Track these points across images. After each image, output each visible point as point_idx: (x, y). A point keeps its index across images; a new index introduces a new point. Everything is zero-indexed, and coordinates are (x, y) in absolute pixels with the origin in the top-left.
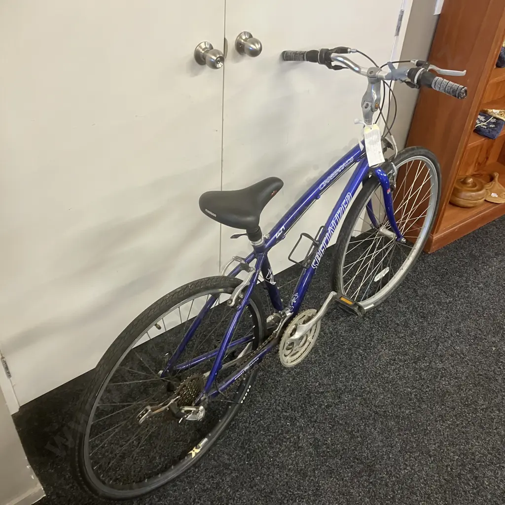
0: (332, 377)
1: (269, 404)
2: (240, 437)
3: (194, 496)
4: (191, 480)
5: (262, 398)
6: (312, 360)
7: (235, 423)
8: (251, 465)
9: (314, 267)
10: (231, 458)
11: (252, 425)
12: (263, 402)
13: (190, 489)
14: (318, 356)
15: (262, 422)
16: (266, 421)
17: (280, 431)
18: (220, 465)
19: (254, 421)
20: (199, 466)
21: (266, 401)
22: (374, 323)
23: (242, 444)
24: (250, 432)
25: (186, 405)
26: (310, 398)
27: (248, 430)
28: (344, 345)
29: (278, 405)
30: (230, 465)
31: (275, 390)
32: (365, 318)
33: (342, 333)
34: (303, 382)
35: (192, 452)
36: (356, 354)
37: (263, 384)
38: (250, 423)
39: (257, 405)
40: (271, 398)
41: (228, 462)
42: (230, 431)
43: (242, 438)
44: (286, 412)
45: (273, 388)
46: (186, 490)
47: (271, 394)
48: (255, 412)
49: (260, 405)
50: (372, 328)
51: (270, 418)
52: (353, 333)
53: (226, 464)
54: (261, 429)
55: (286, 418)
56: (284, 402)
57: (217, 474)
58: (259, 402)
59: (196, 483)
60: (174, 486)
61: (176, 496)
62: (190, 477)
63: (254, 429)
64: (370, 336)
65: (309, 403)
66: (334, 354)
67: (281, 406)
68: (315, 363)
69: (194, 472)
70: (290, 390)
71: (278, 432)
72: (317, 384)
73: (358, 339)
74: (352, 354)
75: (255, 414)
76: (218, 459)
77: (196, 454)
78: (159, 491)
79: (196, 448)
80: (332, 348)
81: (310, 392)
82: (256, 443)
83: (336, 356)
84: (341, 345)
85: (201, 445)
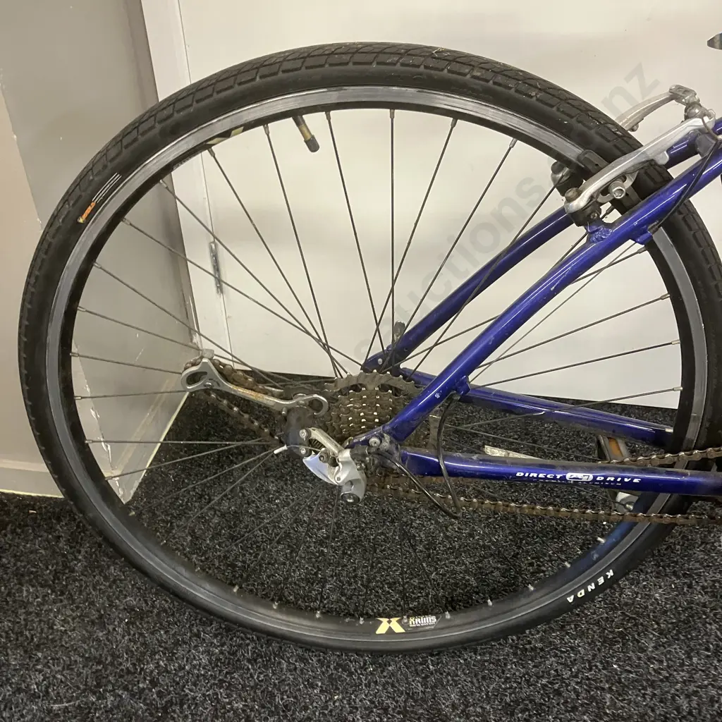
1: (665, 673)
2: (524, 685)
3: (314, 713)
4: (340, 677)
5: (656, 648)
7: (542, 649)
10: (462, 707)
11: (577, 683)
12: (649, 659)
13: (321, 691)
15: (609, 696)
16: (620, 704)
18: (424, 700)
19: (588, 679)
20: (383, 667)
21: (661, 662)
23: (517, 702)
24: (558, 693)
25: (319, 427)
27: (556, 686)
29: (688, 696)
35: (385, 620)
37: (686, 622)
38: (576, 676)
39: (631, 654)
40: (682, 665)
42: (515, 654)
43: (526, 691)
45: (707, 649)
46: (313, 686)
47: (690, 658)
48: (611, 664)
49: (639, 659)
51: (637, 704)
53: (439, 710)
54: (593, 708)
57: (399, 713)
58: (643, 650)
59: (345, 691)
60: (302, 659)
61: (284, 680)
62: (344, 670)
63: (573, 696)
67: (694, 704)
69: (364, 668)
75: (607, 665)
76: (434, 687)
77: (389, 633)
78: (269, 643)
79: (399, 622)
85: (414, 622)
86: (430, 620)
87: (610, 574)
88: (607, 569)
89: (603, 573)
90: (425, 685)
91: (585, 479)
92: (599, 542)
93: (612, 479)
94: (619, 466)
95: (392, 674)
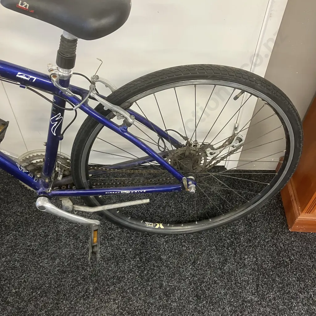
6: (41, 264)
22: (139, 267)
28: (85, 270)
34: (6, 279)
50: (131, 271)
66: (65, 272)
83: (65, 276)
84: (83, 268)
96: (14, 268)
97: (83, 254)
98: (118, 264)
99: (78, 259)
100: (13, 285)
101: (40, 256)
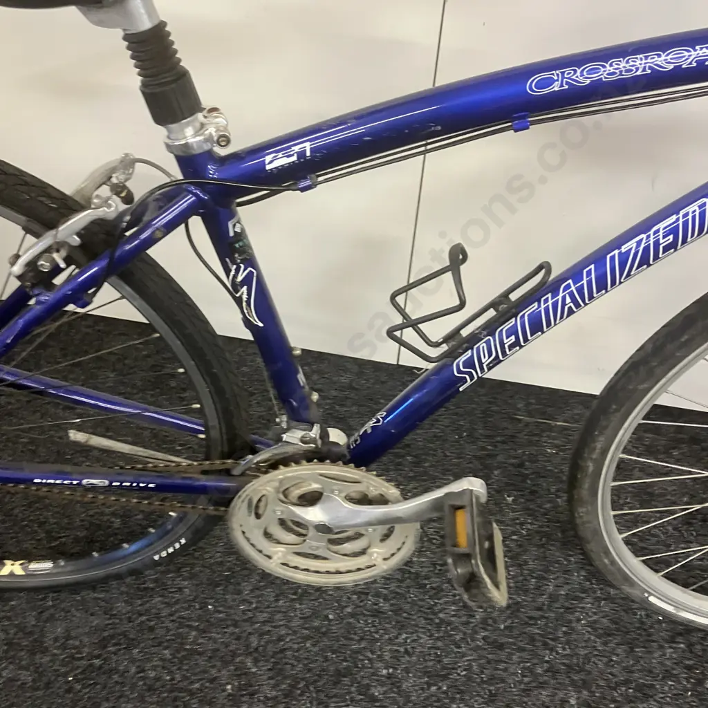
0: (434, 688)
1: (251, 614)
2: (125, 622)
6: (441, 615)
8: (69, 691)
9: (459, 371)
10: (63, 640)
11: (172, 621)
14: (464, 619)
15: (194, 633)
16: (200, 640)
17: (197, 685)
19: (182, 618)
21: (251, 603)
22: (689, 668)
23: (113, 636)
24: (151, 629)
26: (336, 683)
27: (152, 623)
28: (552, 650)
29: (260, 635)
30: (45, 651)
31: (293, 600)
32: (679, 639)
33: (579, 620)
34: (362, 639)
35: (8, 563)
36: (554, 695)
38: (172, 615)
39: (228, 596)
41: (48, 641)
43: (126, 626)
44: (256, 661)
48: (207, 604)
50: (668, 675)
51: (215, 641)
52: (605, 644)
53: (43, 643)
54: (176, 645)
55: (241, 672)
56: (280, 639)
58: (239, 593)
63: (163, 633)
64: (639, 688)
65: (318, 691)
66: (501, 647)
67: (263, 642)
68: (439, 626)
70: (317, 629)
71: (192, 683)
72: (385, 672)
73: (601, 665)
74: (542, 685)
75: (203, 606)
77: (12, 574)
79: (21, 565)
80: (516, 632)
81: (348, 673)
82: (133, 661)
83: (503, 655)
84: (545, 644)
85: (34, 566)
86: (47, 565)
87: (183, 541)
88: (181, 537)
89: (178, 540)
90: (38, 620)
91: (101, 484)
92: (171, 516)
93: (128, 484)
94: (154, 469)
95: (13, 608)
96: (377, 613)
97: (539, 609)
98: (632, 650)
99: (531, 618)
100: (379, 656)
101: (435, 594)
